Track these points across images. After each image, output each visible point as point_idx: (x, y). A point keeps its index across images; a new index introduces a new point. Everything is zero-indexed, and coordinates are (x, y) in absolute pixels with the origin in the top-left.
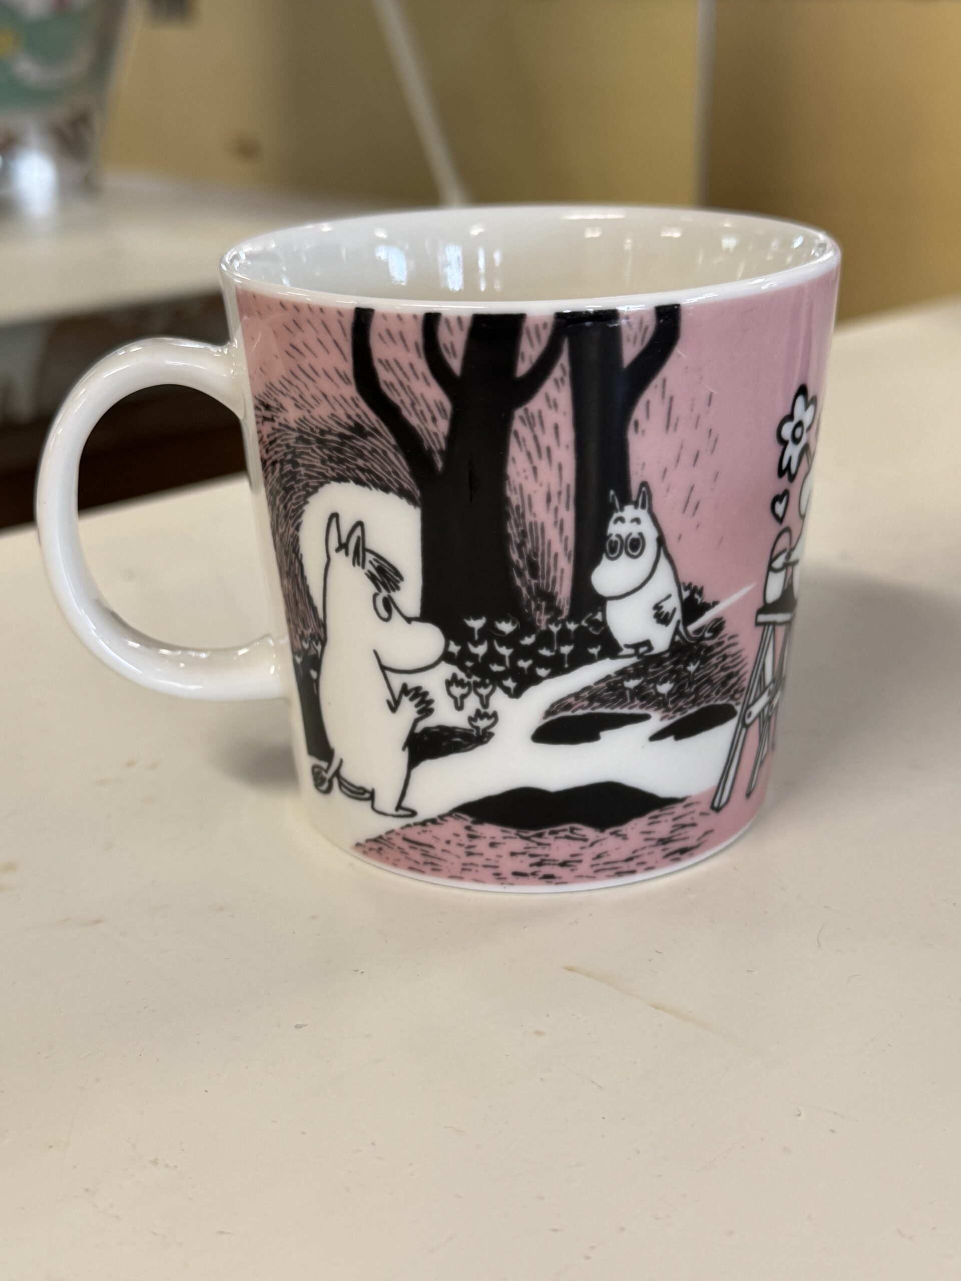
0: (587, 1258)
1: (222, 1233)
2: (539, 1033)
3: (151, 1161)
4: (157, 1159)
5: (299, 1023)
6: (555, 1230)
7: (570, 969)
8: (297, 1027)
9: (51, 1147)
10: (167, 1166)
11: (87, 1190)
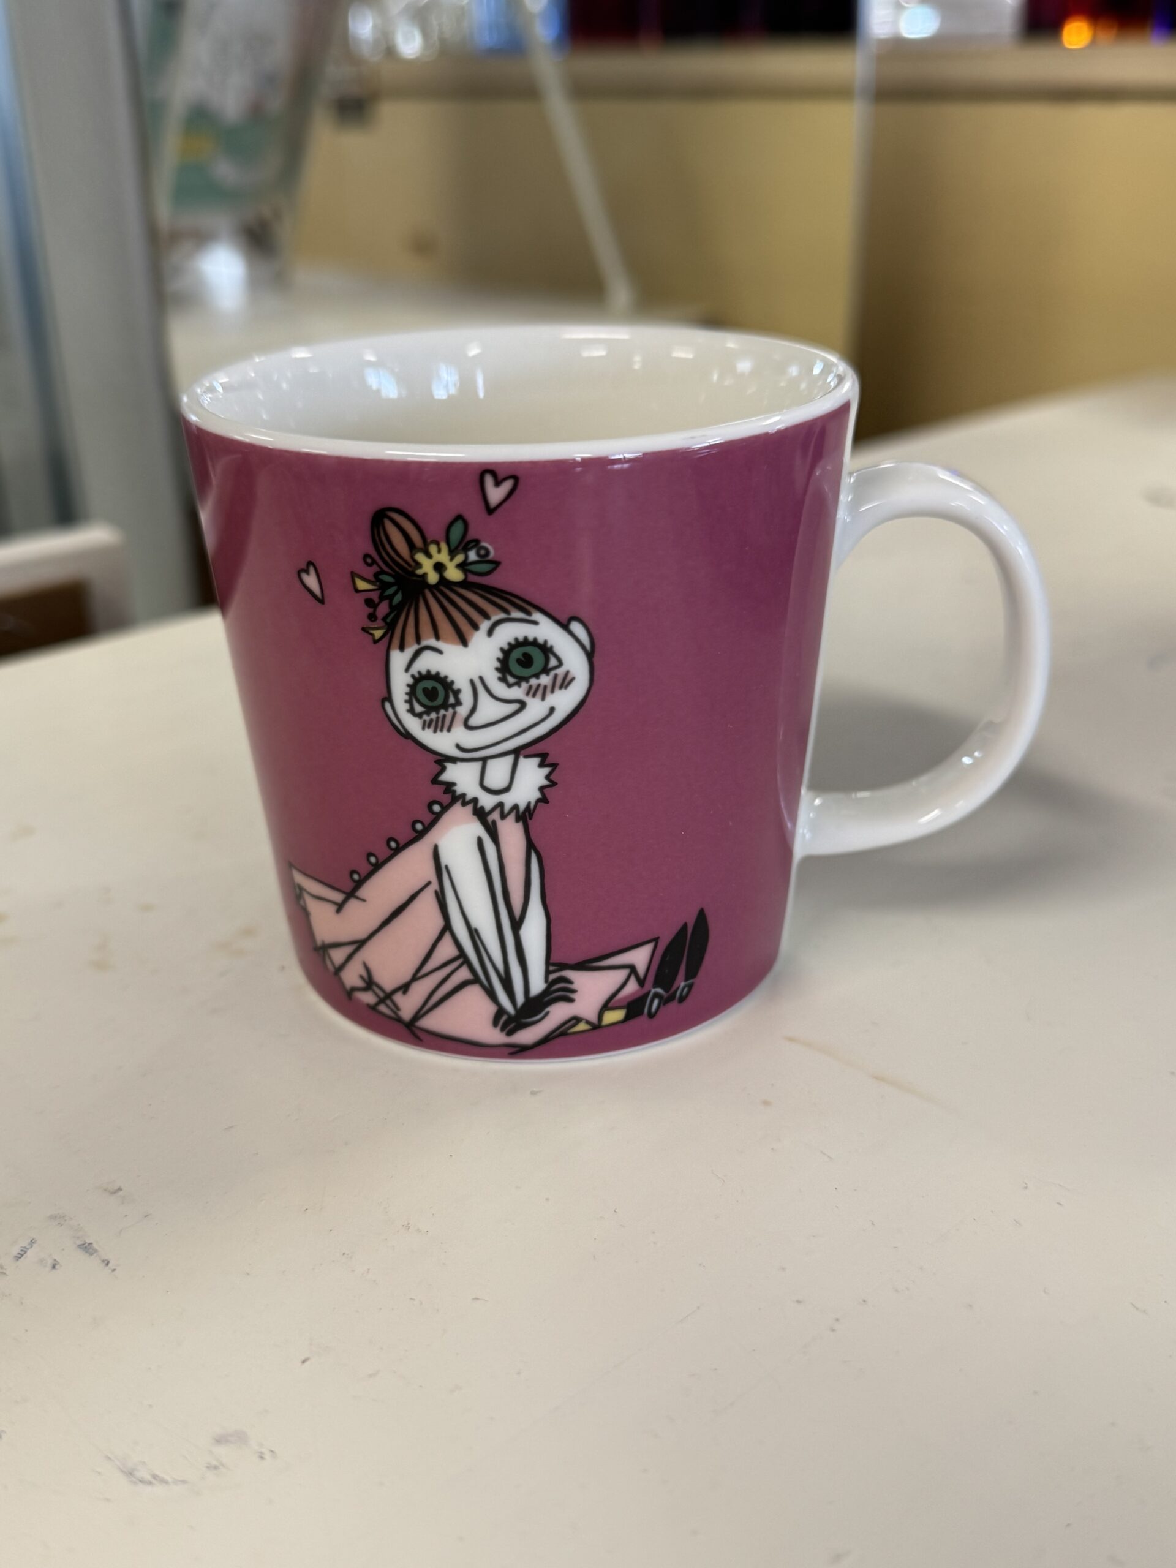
0: (833, 1330)
1: (476, 1299)
2: (766, 1103)
3: (403, 1226)
4: (409, 1224)
5: (535, 1089)
6: (799, 1302)
7: (791, 1040)
9: (307, 1210)
10: (419, 1231)
11: (344, 1254)
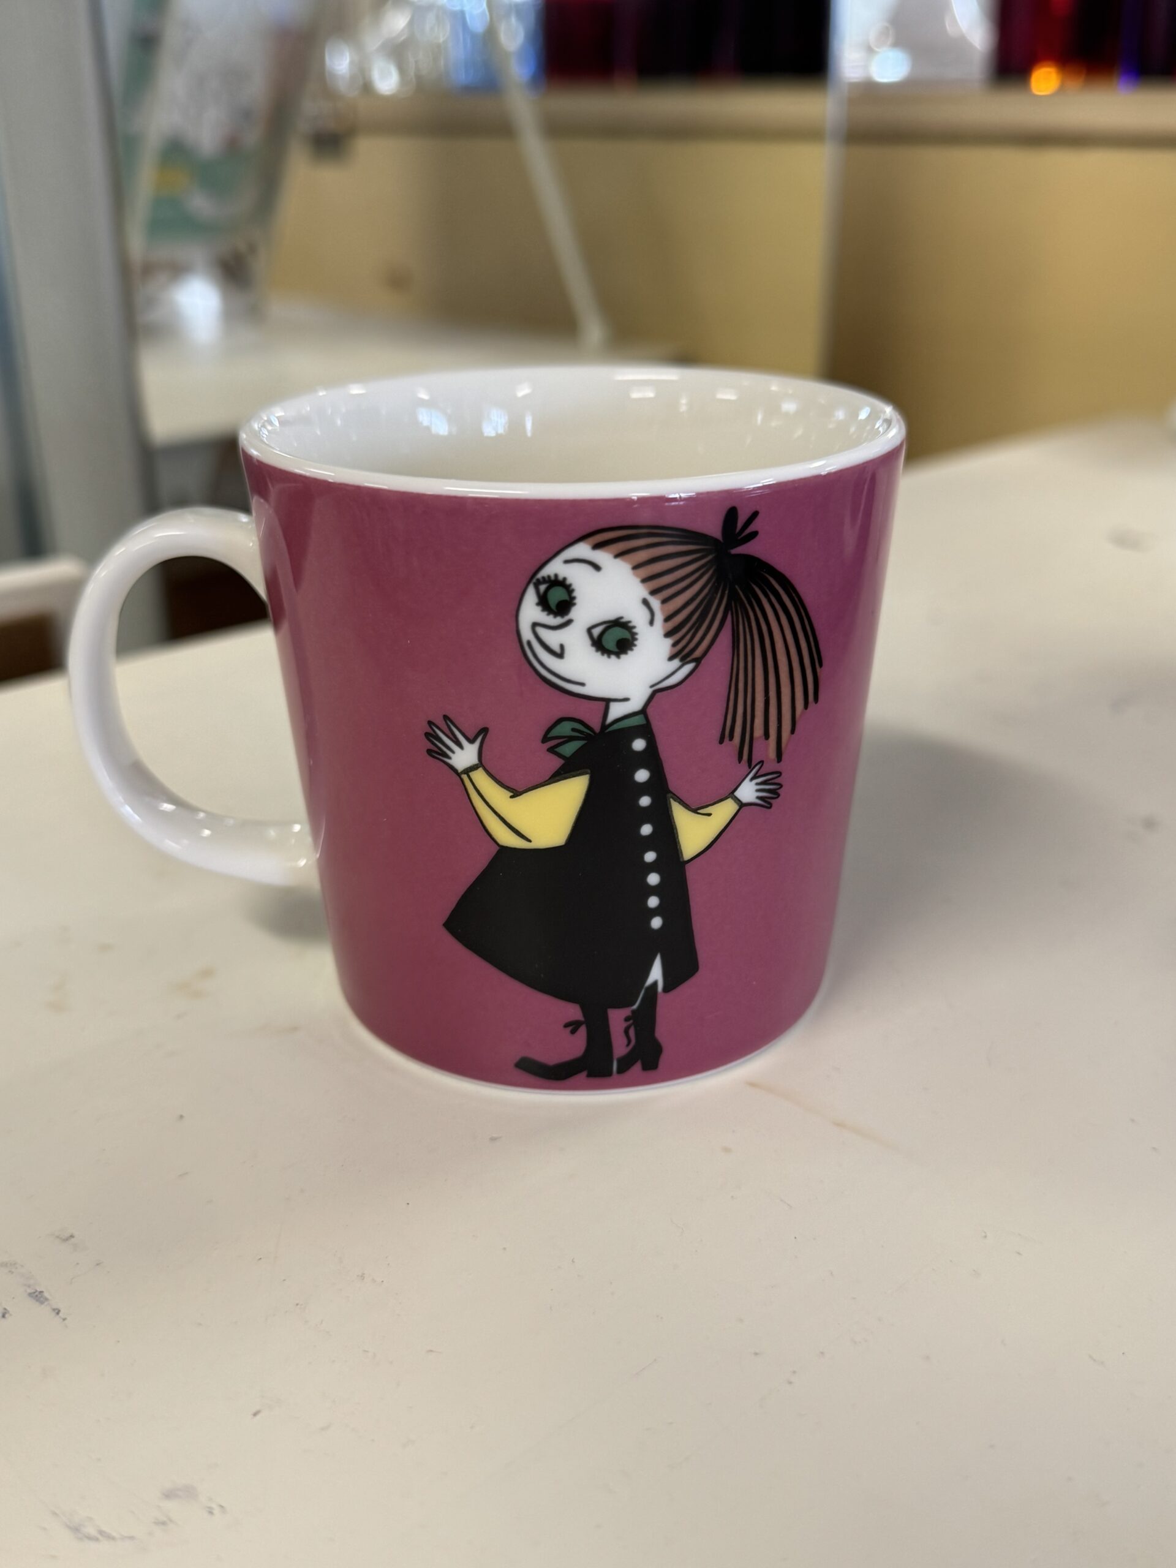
0: (790, 1383)
1: (431, 1351)
2: (727, 1150)
3: (358, 1276)
4: (364, 1274)
5: (494, 1135)
7: (753, 1085)
8: (493, 1139)
9: (260, 1259)
10: (374, 1281)
11: (297, 1305)
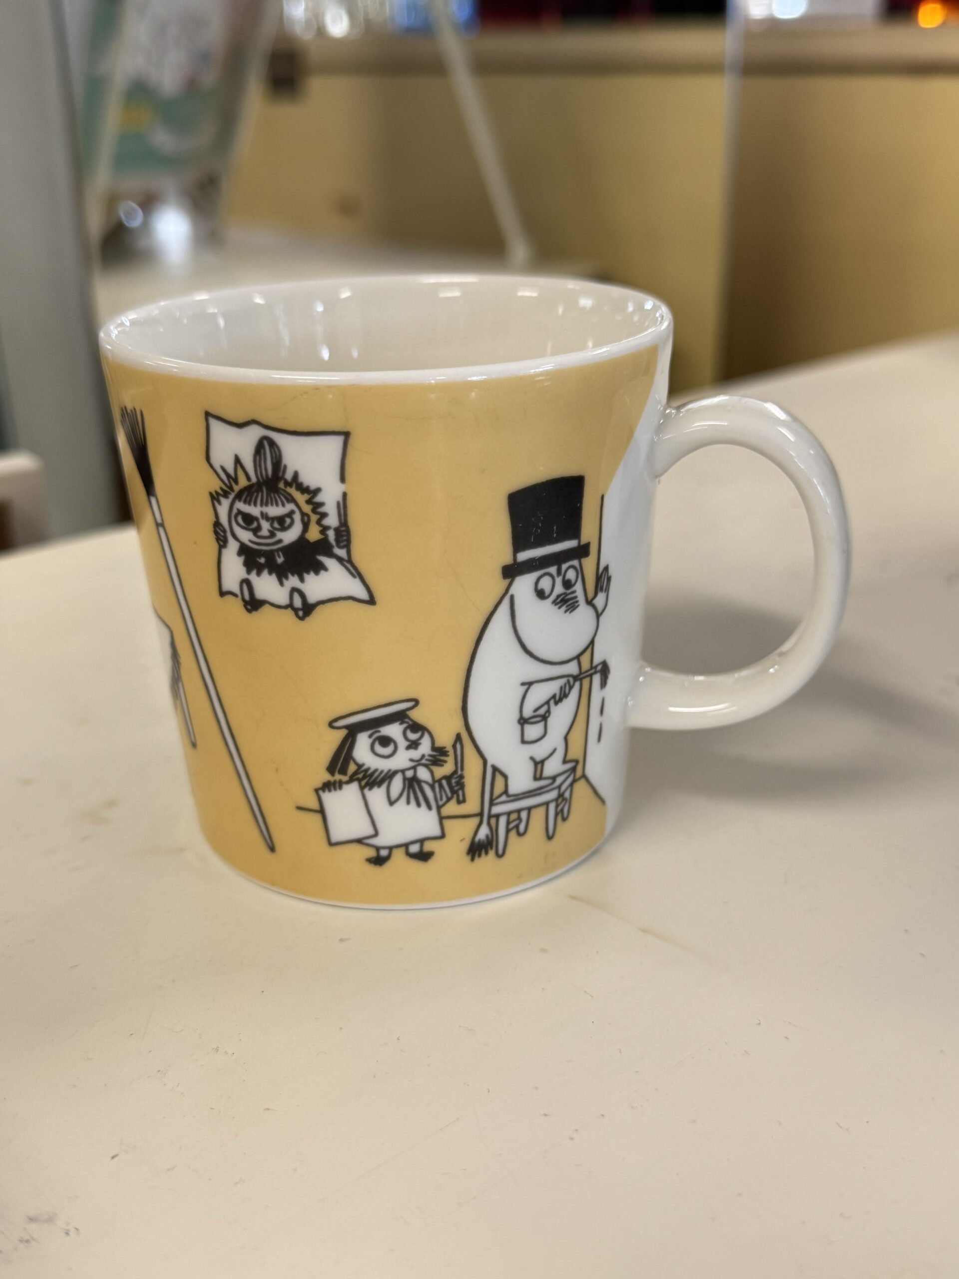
0: (572, 1139)
1: (268, 1109)
2: (544, 950)
3: (213, 1049)
4: (218, 1047)
5: (344, 937)
6: (546, 1115)
7: (574, 898)
9: (132, 1035)
10: (226, 1053)
